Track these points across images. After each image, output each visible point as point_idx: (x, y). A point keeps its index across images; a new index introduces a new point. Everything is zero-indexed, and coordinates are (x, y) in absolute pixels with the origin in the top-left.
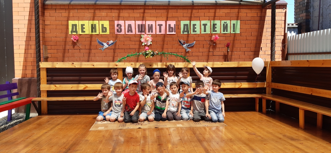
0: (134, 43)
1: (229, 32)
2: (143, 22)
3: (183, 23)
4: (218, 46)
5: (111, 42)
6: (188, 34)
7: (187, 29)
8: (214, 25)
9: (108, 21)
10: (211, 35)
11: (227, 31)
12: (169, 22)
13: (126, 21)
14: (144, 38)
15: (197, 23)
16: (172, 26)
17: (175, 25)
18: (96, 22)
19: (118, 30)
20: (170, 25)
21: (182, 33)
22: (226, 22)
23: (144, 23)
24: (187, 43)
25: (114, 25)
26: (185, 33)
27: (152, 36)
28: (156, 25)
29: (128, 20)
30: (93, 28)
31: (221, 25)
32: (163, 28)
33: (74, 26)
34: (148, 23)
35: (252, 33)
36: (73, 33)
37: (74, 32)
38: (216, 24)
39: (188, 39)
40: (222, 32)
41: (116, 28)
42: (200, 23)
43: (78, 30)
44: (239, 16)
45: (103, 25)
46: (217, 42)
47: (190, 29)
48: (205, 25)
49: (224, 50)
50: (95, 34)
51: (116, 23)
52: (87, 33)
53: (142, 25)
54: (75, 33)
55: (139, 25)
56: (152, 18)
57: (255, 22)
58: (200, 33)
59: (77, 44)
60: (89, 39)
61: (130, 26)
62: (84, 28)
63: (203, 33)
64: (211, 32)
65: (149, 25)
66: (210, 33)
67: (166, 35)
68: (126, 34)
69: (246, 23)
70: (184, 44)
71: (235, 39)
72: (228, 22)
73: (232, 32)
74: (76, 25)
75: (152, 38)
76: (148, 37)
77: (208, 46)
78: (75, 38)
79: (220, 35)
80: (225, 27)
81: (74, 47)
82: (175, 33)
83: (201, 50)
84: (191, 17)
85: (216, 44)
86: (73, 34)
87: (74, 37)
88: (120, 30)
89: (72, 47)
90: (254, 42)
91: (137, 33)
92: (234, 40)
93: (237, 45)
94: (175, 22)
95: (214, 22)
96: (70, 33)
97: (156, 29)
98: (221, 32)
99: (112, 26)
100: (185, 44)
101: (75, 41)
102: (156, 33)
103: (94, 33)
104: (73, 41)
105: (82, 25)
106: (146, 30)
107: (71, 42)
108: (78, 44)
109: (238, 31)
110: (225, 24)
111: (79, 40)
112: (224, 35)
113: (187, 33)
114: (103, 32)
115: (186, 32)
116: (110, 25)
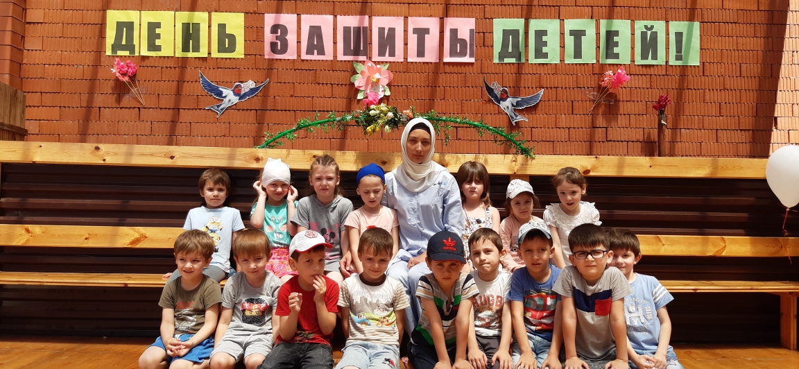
0: (327, 90)
1: (661, 60)
2: (362, 21)
3: (500, 25)
4: (624, 108)
5: (250, 84)
6: (519, 66)
7: (516, 45)
8: (611, 35)
9: (242, 15)
10: (599, 70)
11: (655, 57)
12: (451, 23)
13: (303, 16)
14: (362, 73)
15: (552, 26)
16: (464, 34)
17: (471, 31)
18: (200, 17)
19: (273, 45)
20: (454, 32)
21: (496, 60)
22: (652, 27)
23: (366, 24)
24: (514, 97)
25: (263, 28)
26: (507, 60)
27: (393, 67)
28: (406, 31)
29: (309, 12)
30: (190, 35)
31: (633, 34)
32: (431, 41)
33: (126, 28)
34: (379, 22)
35: (744, 66)
36: (120, 53)
37: (123, 48)
38: (616, 33)
39: (518, 81)
40: (639, 61)
41: (268, 37)
42: (562, 27)
43: (136, 42)
44: (698, 7)
45: (222, 27)
46: (622, 94)
47: (527, 45)
48: (578, 35)
49: (645, 124)
50: (195, 58)
51: (269, 19)
52: (166, 51)
53: (358, 30)
54: (127, 53)
55: (347, 30)
56: (394, 7)
57: (750, 29)
58: (562, 60)
59: (129, 90)
60: (175, 74)
61: (316, 32)
62: (158, 36)
63: (570, 60)
64: (598, 61)
65: (381, 30)
66: (595, 61)
67: (442, 65)
68: (303, 60)
69: (723, 33)
70: (504, 100)
71: (686, 85)
72: (659, 26)
73: (673, 62)
74: (130, 26)
75: (392, 75)
76: (379, 71)
77: (590, 107)
78: (123, 67)
79: (631, 69)
80: (649, 45)
81: (119, 100)
82: (472, 60)
83: (564, 120)
84: (530, 6)
85: (617, 101)
86: (117, 56)
87: (122, 64)
88: (280, 45)
89: (111, 100)
90: (750, 99)
91: (341, 57)
92: (680, 90)
93: (692, 107)
94: (473, 20)
95: (609, 25)
96: (109, 52)
97: (406, 44)
98: (633, 61)
99: (254, 30)
100: (509, 99)
101: (126, 79)
102: (406, 58)
103: (191, 54)
104: (117, 80)
105: (153, 27)
106: (371, 48)
107: (112, 83)
108: (134, 90)
109: (694, 60)
110: (649, 33)
111: (138, 77)
112: (645, 71)
113: (513, 60)
114: (221, 49)
115: (510, 56)
116: (246, 28)
